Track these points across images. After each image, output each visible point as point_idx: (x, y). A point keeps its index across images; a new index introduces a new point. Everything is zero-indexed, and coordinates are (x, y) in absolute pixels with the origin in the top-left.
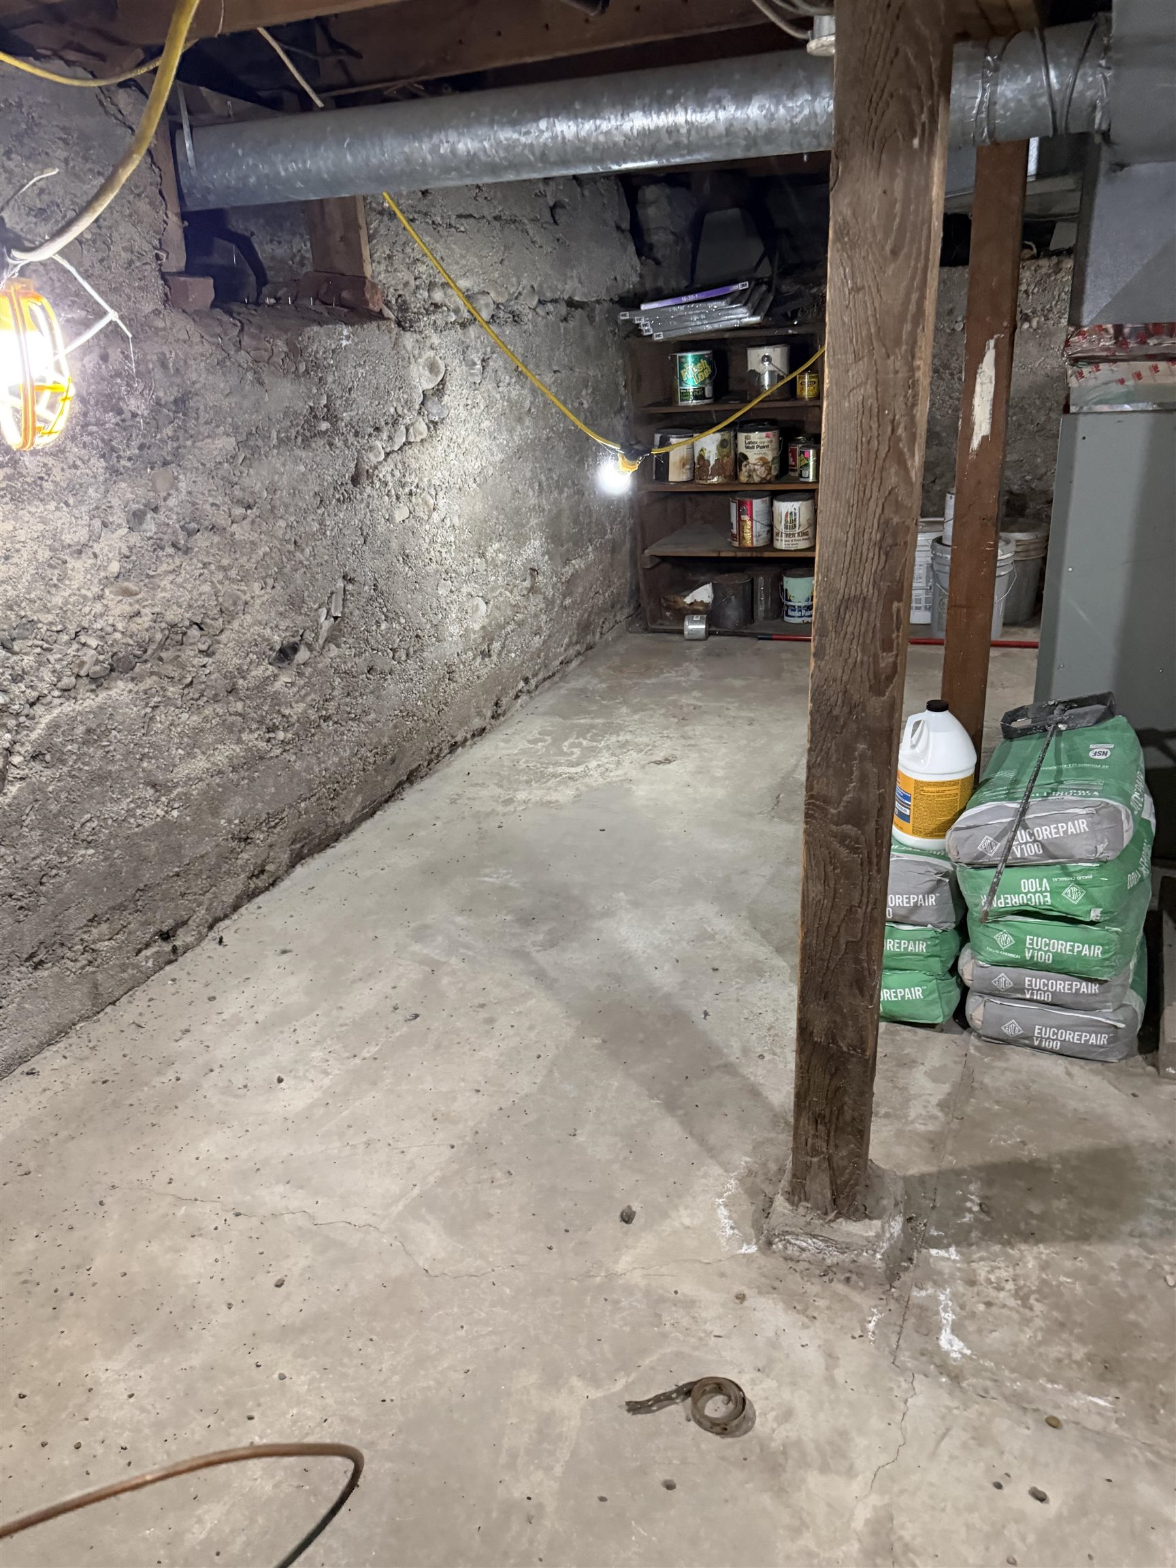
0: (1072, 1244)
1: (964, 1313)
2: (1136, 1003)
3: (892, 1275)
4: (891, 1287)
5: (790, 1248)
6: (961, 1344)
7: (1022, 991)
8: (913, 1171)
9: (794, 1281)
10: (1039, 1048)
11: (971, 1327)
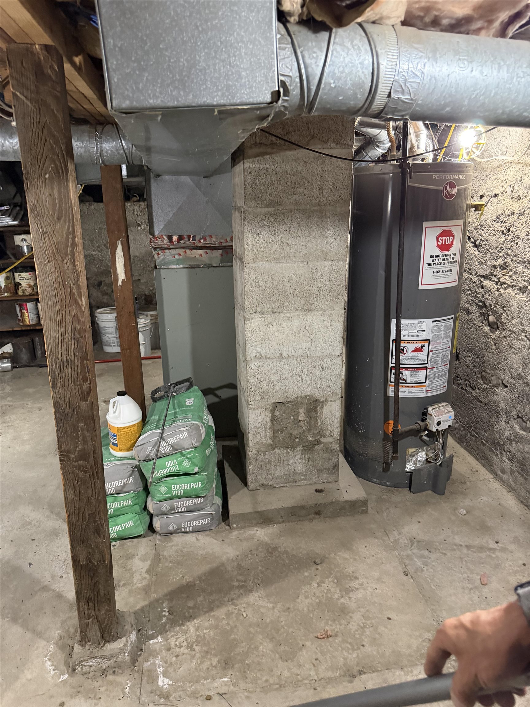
0: (207, 615)
1: (167, 665)
2: (218, 501)
3: (134, 661)
4: (134, 666)
5: (84, 668)
6: (168, 680)
7: (174, 509)
8: (139, 607)
9: (88, 684)
10: (185, 532)
11: (171, 670)
